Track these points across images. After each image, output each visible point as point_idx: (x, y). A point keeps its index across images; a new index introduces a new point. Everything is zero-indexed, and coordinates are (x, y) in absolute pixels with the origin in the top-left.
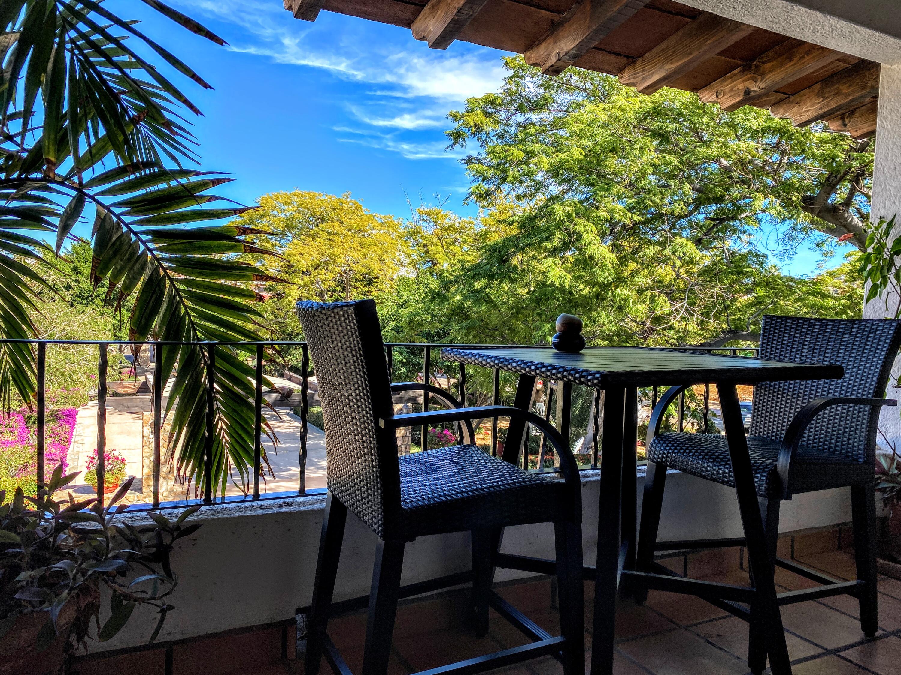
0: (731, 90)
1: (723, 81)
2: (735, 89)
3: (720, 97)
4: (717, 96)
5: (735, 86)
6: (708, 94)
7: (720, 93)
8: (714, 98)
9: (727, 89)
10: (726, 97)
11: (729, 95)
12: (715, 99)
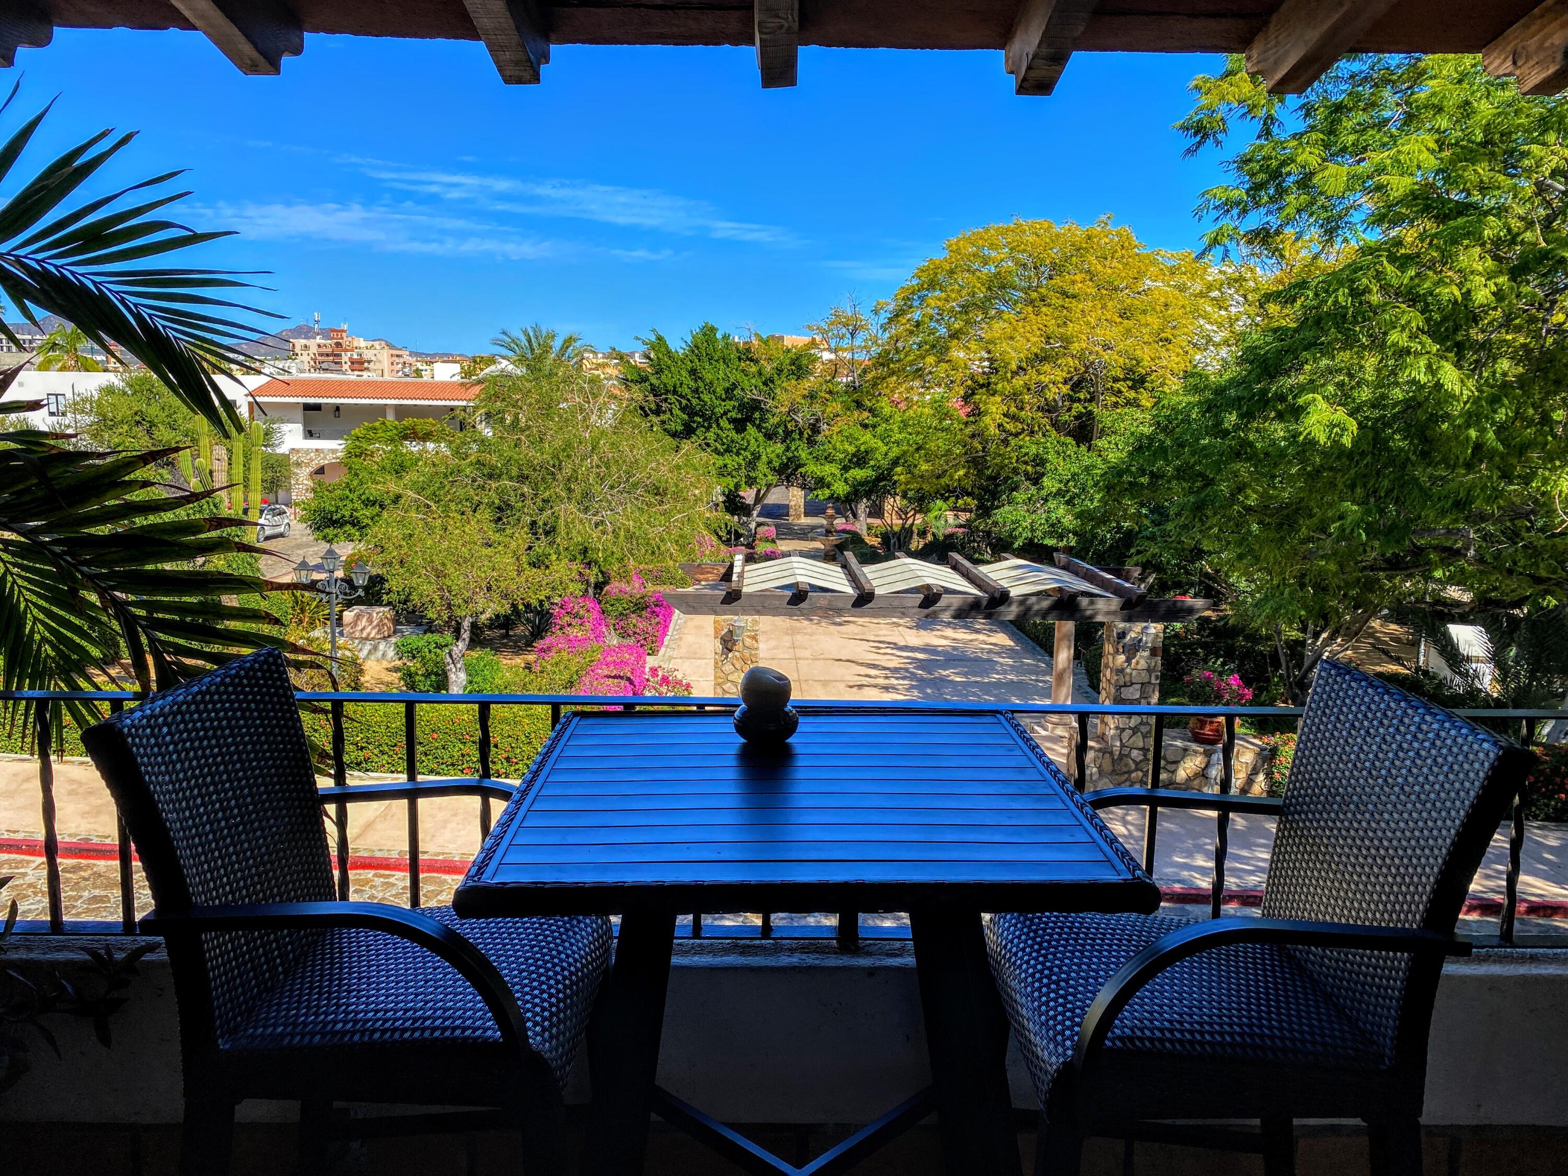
0: (1540, 47)
1: (1527, 26)
2: (1547, 44)
3: (1519, 64)
4: (1514, 63)
5: (1545, 38)
6: (1499, 55)
7: (1520, 55)
8: (1508, 66)
9: (1533, 43)
10: (1532, 63)
11: (1536, 60)
12: (1511, 68)
